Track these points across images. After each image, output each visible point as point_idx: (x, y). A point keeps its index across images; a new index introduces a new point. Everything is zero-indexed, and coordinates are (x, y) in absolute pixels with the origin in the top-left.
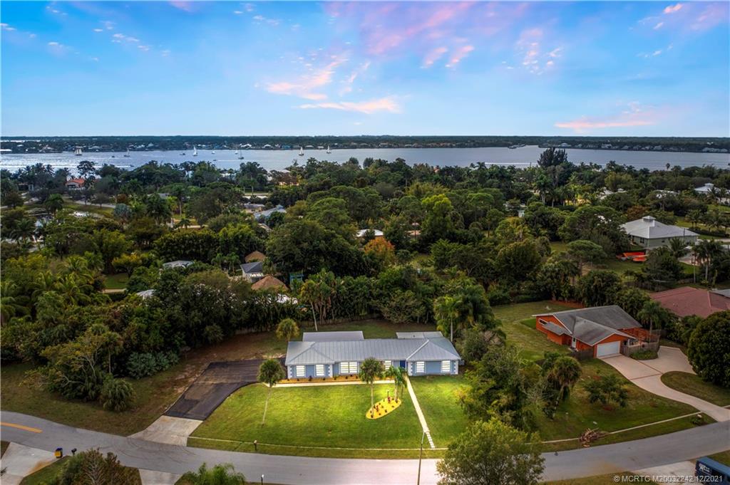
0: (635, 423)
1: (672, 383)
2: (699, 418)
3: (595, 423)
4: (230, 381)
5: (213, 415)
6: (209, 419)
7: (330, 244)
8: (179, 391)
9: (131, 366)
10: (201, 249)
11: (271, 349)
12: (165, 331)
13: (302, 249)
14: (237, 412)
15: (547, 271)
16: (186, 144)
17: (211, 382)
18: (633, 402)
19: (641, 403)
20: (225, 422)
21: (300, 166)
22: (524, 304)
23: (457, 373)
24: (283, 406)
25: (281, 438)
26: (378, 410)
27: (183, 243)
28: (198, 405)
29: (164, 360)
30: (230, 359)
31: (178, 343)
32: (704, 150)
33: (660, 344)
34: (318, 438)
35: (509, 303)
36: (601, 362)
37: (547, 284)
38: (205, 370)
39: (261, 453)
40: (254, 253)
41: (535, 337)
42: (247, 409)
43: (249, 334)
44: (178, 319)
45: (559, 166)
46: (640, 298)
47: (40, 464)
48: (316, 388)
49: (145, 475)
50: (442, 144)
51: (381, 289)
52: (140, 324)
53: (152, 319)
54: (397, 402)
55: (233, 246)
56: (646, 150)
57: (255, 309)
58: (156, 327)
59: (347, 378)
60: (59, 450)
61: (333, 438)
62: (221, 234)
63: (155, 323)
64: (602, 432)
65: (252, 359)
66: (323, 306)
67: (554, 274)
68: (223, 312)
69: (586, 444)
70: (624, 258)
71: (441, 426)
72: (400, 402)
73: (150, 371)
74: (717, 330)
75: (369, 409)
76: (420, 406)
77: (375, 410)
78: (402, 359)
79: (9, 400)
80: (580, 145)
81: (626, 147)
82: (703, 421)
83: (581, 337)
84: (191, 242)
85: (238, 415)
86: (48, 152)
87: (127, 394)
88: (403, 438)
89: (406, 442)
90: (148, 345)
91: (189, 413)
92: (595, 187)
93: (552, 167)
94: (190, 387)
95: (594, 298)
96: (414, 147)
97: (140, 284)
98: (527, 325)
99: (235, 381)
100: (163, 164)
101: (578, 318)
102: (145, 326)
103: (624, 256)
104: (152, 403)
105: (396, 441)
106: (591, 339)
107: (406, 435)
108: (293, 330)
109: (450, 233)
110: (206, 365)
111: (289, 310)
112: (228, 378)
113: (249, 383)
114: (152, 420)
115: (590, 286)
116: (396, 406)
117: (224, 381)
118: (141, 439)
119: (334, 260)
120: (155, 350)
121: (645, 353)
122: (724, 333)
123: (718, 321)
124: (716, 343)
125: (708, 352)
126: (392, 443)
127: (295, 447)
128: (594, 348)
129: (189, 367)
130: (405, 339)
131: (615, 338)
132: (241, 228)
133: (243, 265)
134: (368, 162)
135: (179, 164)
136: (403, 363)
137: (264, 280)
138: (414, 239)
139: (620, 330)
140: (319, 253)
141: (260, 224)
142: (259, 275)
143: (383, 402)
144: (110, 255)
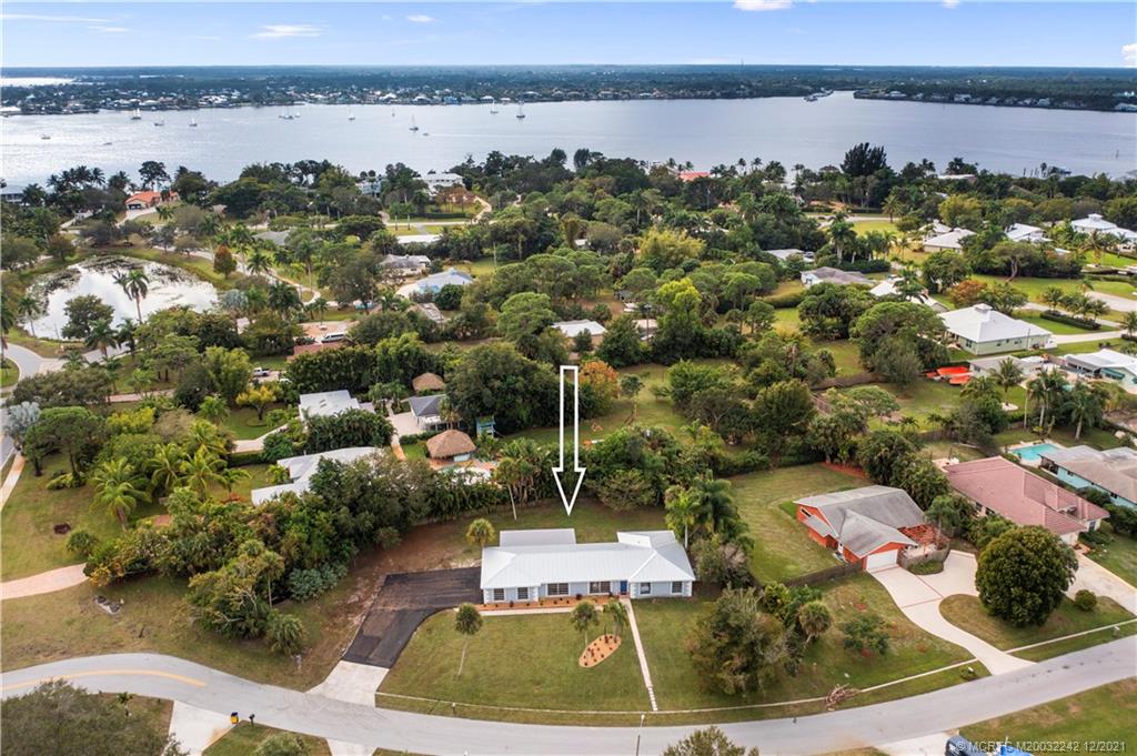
0: (894, 676)
1: (951, 615)
2: (970, 672)
3: (847, 675)
4: (414, 607)
5: (399, 660)
6: (395, 666)
7: (530, 381)
8: (356, 623)
9: (293, 586)
10: (353, 373)
11: (460, 551)
12: (331, 539)
13: (492, 389)
14: (428, 656)
15: (819, 427)
16: (291, 91)
17: (391, 608)
18: (898, 644)
19: (907, 644)
20: (416, 671)
21: (477, 164)
22: (788, 470)
23: (690, 594)
24: (481, 647)
25: (481, 695)
26: (593, 655)
27: (328, 364)
28: (381, 643)
29: (330, 574)
30: (412, 569)
31: (347, 554)
32: (1117, 108)
33: (951, 548)
34: (524, 695)
35: (768, 469)
36: (870, 577)
37: (819, 444)
38: (382, 587)
39: (460, 717)
40: (424, 375)
41: (794, 533)
42: (438, 653)
43: (430, 525)
44: (344, 525)
45: (873, 177)
46: (934, 480)
47: (216, 733)
48: (519, 618)
49: (334, 746)
50: (699, 93)
51: (598, 464)
52: (300, 534)
53: (313, 526)
54: (615, 641)
55: (396, 367)
56: (1026, 106)
57: (437, 498)
58: (319, 536)
59: (555, 603)
60: (234, 715)
61: (541, 696)
62: (378, 349)
63: (317, 532)
64: (852, 690)
65: (437, 569)
66: (523, 487)
67: (829, 432)
68: (398, 508)
69: (831, 707)
70: (938, 378)
71: (666, 678)
72: (619, 642)
73: (316, 591)
74: (1008, 558)
75: (581, 653)
76: (644, 647)
77: (590, 654)
78: (623, 579)
79: (155, 636)
80: (920, 95)
81: (994, 100)
82: (975, 673)
83: (849, 542)
84: (338, 363)
85: (429, 660)
86: (76, 111)
87: (297, 634)
88: (621, 696)
89: (625, 703)
90: (311, 559)
91: (371, 656)
92: (923, 217)
93: (862, 177)
94: (368, 616)
95: (878, 469)
96: (655, 98)
97: (282, 445)
98: (787, 511)
99: (420, 607)
100: (268, 164)
101: (850, 512)
102: (306, 536)
103: (938, 375)
104: (326, 642)
105: (613, 700)
106: (861, 547)
107: (625, 691)
108: (488, 534)
109: (697, 333)
110: (382, 579)
111: (480, 495)
112: (411, 602)
113: (438, 610)
114: (329, 667)
115: (873, 456)
116: (615, 647)
117: (407, 606)
118: (321, 696)
119: (535, 401)
120: (318, 564)
121: (927, 565)
122: (1016, 562)
123: (1012, 546)
124: (1007, 574)
125: (995, 583)
126: (608, 703)
127: (498, 708)
128: (863, 560)
129: (362, 583)
130: (627, 547)
131: (890, 546)
132: (407, 342)
133: (412, 400)
134: (582, 156)
135: (292, 164)
136: (624, 585)
137: (443, 436)
138: (644, 342)
139: (902, 530)
140: (515, 392)
141: (427, 306)
142: (435, 420)
143: (600, 642)
144: (231, 386)
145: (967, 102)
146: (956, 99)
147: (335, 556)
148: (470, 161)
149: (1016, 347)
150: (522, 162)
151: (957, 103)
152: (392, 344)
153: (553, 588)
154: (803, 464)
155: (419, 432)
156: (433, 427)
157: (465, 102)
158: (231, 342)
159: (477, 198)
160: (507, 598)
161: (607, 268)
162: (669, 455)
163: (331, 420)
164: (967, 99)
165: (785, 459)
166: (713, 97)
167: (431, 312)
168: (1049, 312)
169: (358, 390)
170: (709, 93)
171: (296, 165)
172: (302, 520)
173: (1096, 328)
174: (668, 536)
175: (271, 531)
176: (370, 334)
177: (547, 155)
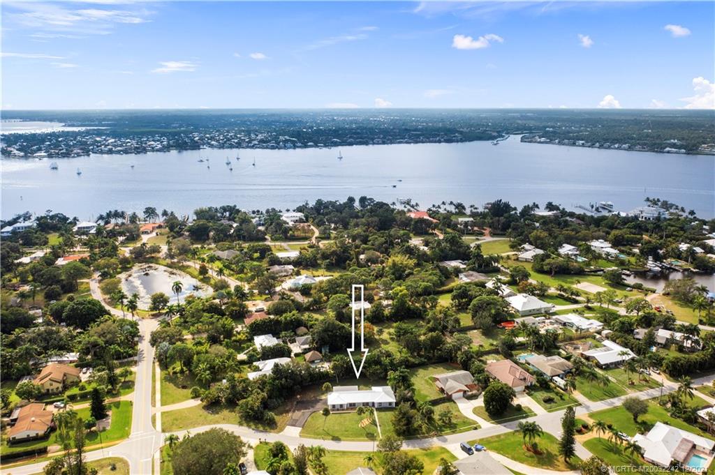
0: (453, 429)
1: (475, 412)
2: (475, 427)
6: (304, 427)
7: (342, 332)
8: (289, 415)
10: (273, 327)
11: (321, 394)
13: (328, 335)
15: (445, 349)
18: (455, 420)
19: (459, 420)
20: (310, 428)
23: (394, 406)
25: (330, 434)
26: (363, 424)
27: (264, 324)
28: (299, 421)
30: (305, 399)
32: (665, 151)
33: (480, 391)
34: (343, 434)
36: (453, 401)
40: (300, 328)
41: (432, 387)
42: (316, 423)
45: (503, 218)
48: (340, 414)
54: (370, 419)
55: (290, 325)
59: (352, 409)
61: (348, 434)
62: (283, 318)
65: (313, 399)
70: (500, 327)
71: (385, 430)
76: (379, 421)
78: (373, 401)
79: (228, 420)
80: (557, 141)
82: (477, 428)
83: (448, 390)
84: (268, 324)
85: (313, 425)
91: (296, 424)
92: (522, 241)
94: (293, 413)
95: (462, 365)
97: (253, 357)
98: (431, 380)
101: (449, 380)
103: (501, 325)
104: (281, 421)
106: (452, 391)
108: (329, 388)
109: (408, 307)
110: (296, 402)
111: (326, 375)
113: (315, 411)
114: (284, 427)
115: (461, 360)
116: (370, 421)
118: (283, 435)
120: (276, 397)
121: (472, 397)
122: (492, 394)
128: (451, 395)
129: (289, 404)
130: (374, 392)
131: (460, 391)
132: (294, 315)
133: (297, 339)
134: (363, 200)
135: (218, 207)
136: (373, 403)
137: (310, 353)
138: (387, 312)
139: (466, 386)
140: (336, 336)
141: (296, 293)
142: (307, 346)
143: (365, 420)
144: (229, 333)
145: (583, 145)
146: (577, 144)
147: (281, 395)
148: (307, 204)
149: (538, 312)
150: (333, 204)
151: (577, 146)
152: (288, 316)
153: (351, 405)
154: (441, 362)
155: (300, 351)
156: (305, 349)
157: (298, 147)
158: (222, 314)
159: (312, 227)
160: (336, 408)
161: (372, 274)
162: (391, 360)
163: (270, 348)
164: (583, 144)
165: (433, 361)
166: (440, 142)
167: (298, 297)
168: (559, 294)
169: (276, 334)
170: (438, 138)
171: (221, 208)
172: (271, 383)
173: (576, 302)
174: (389, 388)
175: (261, 387)
176: (278, 311)
177: (345, 200)
